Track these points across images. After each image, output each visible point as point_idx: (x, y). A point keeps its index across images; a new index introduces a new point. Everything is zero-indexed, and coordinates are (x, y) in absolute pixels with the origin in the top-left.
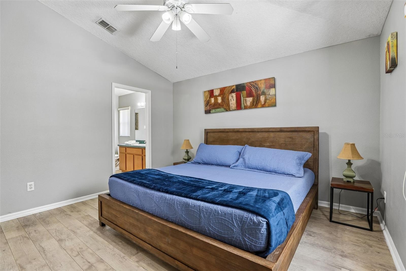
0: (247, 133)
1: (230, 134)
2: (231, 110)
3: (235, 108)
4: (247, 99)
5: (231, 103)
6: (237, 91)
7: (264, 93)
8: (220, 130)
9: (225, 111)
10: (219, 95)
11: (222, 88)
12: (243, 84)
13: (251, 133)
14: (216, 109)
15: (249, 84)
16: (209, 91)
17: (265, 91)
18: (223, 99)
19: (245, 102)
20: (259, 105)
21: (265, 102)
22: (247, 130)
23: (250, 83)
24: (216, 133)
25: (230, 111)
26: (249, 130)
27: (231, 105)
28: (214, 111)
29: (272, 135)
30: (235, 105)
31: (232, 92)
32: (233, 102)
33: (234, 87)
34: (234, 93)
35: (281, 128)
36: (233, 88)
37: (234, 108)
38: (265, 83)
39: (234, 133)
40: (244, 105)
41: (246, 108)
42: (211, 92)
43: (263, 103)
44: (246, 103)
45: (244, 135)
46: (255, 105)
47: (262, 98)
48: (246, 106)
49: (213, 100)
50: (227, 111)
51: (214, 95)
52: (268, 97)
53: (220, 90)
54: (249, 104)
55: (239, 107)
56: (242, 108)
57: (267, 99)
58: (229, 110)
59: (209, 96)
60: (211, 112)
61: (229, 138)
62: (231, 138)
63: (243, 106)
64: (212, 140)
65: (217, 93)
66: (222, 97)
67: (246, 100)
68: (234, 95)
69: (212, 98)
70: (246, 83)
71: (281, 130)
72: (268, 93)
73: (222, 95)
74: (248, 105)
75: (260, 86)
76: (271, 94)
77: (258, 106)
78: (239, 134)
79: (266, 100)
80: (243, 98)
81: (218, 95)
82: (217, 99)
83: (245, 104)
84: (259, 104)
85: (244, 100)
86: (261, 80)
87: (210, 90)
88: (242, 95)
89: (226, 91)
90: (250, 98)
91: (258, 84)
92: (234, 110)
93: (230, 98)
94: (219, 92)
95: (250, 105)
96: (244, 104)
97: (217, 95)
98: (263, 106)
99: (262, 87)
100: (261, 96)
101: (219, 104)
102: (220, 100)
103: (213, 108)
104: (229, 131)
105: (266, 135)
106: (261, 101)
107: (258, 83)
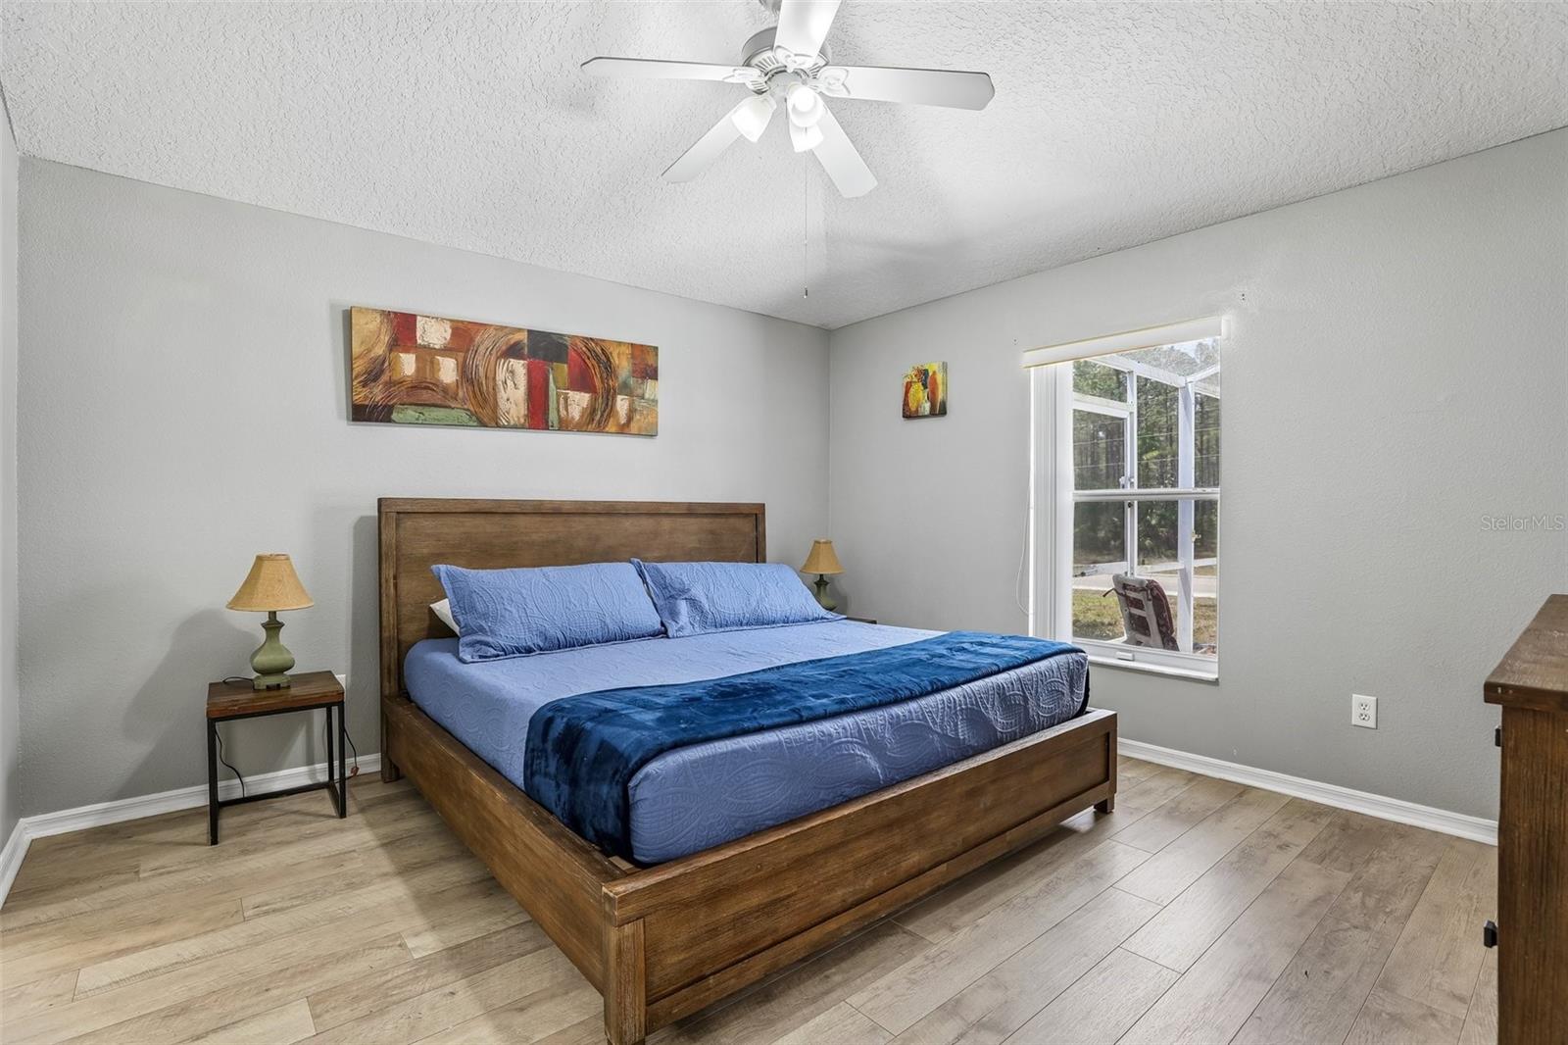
0: (589, 520)
1: (521, 522)
2: (504, 427)
3: (522, 421)
4: (571, 393)
5: (502, 395)
6: (533, 353)
7: (626, 389)
8: (476, 507)
9: (471, 423)
10: (446, 351)
11: (462, 322)
12: (561, 336)
13: (602, 519)
14: (427, 409)
15: (580, 345)
16: (386, 314)
17: (632, 381)
18: (464, 371)
19: (562, 401)
20: (611, 427)
21: (630, 419)
22: (590, 509)
23: (587, 340)
24: (449, 520)
25: (498, 426)
26: (598, 509)
27: (503, 405)
28: (411, 413)
29: (666, 524)
30: (523, 410)
31: (513, 351)
32: (513, 395)
33: (523, 337)
34: (522, 362)
35: (690, 504)
36: (518, 337)
37: (519, 418)
38: (633, 356)
39: (538, 519)
40: (559, 416)
41: (564, 426)
42: (403, 327)
43: (623, 421)
44: (567, 410)
45: (579, 525)
46: (597, 420)
47: (622, 404)
48: (566, 420)
49: (408, 364)
50: (482, 424)
51: (419, 341)
52: (639, 404)
53: (451, 327)
54: (575, 413)
55: (538, 416)
56: (550, 424)
57: (636, 410)
58: (494, 424)
59: (385, 338)
60: (394, 416)
61: (515, 539)
62: (526, 539)
63: (553, 416)
64: (425, 551)
65: (434, 335)
66: (461, 360)
67: (566, 399)
68: (519, 366)
69: (407, 351)
70: (569, 336)
71: (691, 511)
72: (639, 391)
73: (462, 354)
74: (573, 418)
75: (617, 362)
76: (647, 396)
77: (607, 429)
78: (558, 520)
79: (632, 412)
80: (557, 388)
81: (440, 350)
82: (432, 362)
83: (563, 413)
84: (611, 419)
85: (558, 395)
86: (620, 343)
87: (395, 313)
88: (551, 377)
89: (484, 342)
90: (583, 394)
91: (611, 353)
92: (515, 427)
93: (501, 375)
94: (448, 338)
95: (582, 417)
96: (558, 411)
97: (437, 347)
98: (623, 430)
99: (624, 366)
100: (619, 397)
101: (445, 390)
102: (448, 371)
103: (411, 400)
104: (518, 510)
105: (647, 523)
106: (617, 412)
107: (611, 349)
